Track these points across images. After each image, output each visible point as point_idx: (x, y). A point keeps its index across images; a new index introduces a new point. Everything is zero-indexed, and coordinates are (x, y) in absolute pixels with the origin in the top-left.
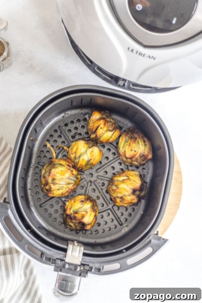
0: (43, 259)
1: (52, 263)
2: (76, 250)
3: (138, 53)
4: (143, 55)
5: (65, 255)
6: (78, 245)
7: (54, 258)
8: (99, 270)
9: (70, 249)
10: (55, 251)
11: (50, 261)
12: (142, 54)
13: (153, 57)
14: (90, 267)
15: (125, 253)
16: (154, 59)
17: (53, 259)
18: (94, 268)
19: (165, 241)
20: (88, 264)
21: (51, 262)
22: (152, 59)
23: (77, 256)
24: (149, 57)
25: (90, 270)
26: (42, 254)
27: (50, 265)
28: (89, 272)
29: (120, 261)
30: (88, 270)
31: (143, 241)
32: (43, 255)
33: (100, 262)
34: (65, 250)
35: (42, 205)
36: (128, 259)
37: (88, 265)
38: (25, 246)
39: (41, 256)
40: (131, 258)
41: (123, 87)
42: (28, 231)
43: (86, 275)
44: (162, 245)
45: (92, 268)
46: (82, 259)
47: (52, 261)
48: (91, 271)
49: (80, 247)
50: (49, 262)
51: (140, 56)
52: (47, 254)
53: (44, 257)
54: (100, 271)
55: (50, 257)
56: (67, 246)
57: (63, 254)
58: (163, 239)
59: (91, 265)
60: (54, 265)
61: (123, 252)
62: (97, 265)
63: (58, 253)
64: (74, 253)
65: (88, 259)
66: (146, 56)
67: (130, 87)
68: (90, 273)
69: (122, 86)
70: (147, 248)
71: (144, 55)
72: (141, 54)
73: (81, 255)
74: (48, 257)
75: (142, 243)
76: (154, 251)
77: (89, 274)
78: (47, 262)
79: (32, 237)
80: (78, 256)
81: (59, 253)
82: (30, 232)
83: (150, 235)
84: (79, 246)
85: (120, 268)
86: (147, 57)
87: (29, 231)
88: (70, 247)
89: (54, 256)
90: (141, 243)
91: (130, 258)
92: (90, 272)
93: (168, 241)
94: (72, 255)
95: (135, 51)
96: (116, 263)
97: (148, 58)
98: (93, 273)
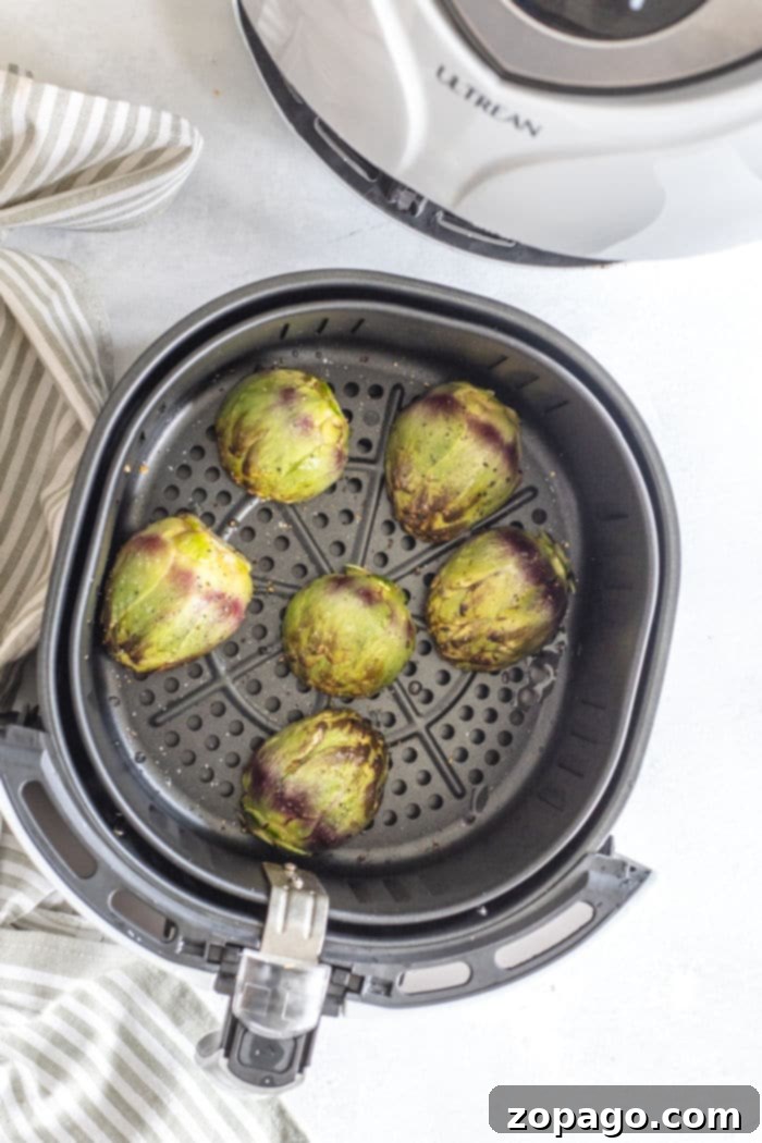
0: (175, 948)
1: (210, 961)
2: (301, 913)
3: (474, 98)
4: (490, 108)
5: (258, 932)
6: (306, 889)
7: (217, 943)
8: (388, 988)
9: (276, 906)
10: (220, 916)
11: (202, 954)
12: (488, 103)
13: (528, 124)
14: (354, 977)
15: (489, 923)
16: (533, 133)
17: (212, 946)
18: (368, 979)
19: (642, 876)
20: (346, 964)
21: (206, 956)
22: (526, 132)
23: (306, 934)
24: (516, 120)
25: (355, 986)
26: (171, 924)
27: (203, 969)
28: (349, 995)
29: (470, 955)
30: (347, 990)
31: (556, 878)
32: (172, 931)
33: (390, 956)
34: (259, 911)
35: (160, 719)
36: (501, 946)
37: (348, 970)
38: (105, 898)
39: (167, 933)
40: (510, 942)
41: (408, 215)
42: (115, 835)
43: (340, 1008)
44: (630, 894)
45: (362, 980)
46: (326, 943)
47: (210, 952)
48: (358, 991)
49: (315, 897)
50: (197, 958)
51: (480, 109)
52: (189, 926)
53: (180, 938)
54: (393, 992)
55: (202, 938)
56: (268, 891)
57: (252, 926)
58: (633, 869)
59: (357, 969)
60: (217, 967)
61: (481, 919)
62: (382, 971)
63: (233, 920)
64: (293, 923)
65: (346, 944)
66: (502, 114)
67: (435, 222)
68: (353, 999)
69: (404, 211)
70: (570, 905)
71: (496, 110)
72: (485, 101)
73: (322, 926)
74: (194, 937)
75: (554, 886)
76: (600, 914)
77: (352, 1005)
78: (188, 956)
79: (130, 861)
80: (311, 935)
81: (237, 923)
82: (121, 839)
83: (585, 856)
84: (312, 893)
85: (470, 979)
86: (508, 119)
87: (120, 833)
88: (279, 898)
89: (215, 934)
90: (550, 883)
91: (506, 943)
92: (355, 996)
93: (651, 876)
94: (284, 929)
95: (462, 88)
96: (454, 961)
97: (510, 126)
98: (366, 1000)
